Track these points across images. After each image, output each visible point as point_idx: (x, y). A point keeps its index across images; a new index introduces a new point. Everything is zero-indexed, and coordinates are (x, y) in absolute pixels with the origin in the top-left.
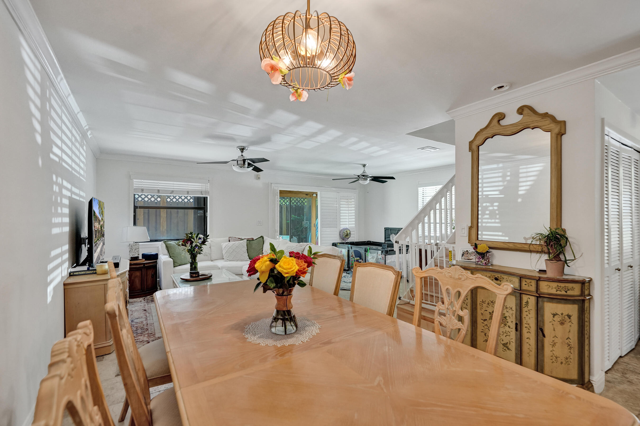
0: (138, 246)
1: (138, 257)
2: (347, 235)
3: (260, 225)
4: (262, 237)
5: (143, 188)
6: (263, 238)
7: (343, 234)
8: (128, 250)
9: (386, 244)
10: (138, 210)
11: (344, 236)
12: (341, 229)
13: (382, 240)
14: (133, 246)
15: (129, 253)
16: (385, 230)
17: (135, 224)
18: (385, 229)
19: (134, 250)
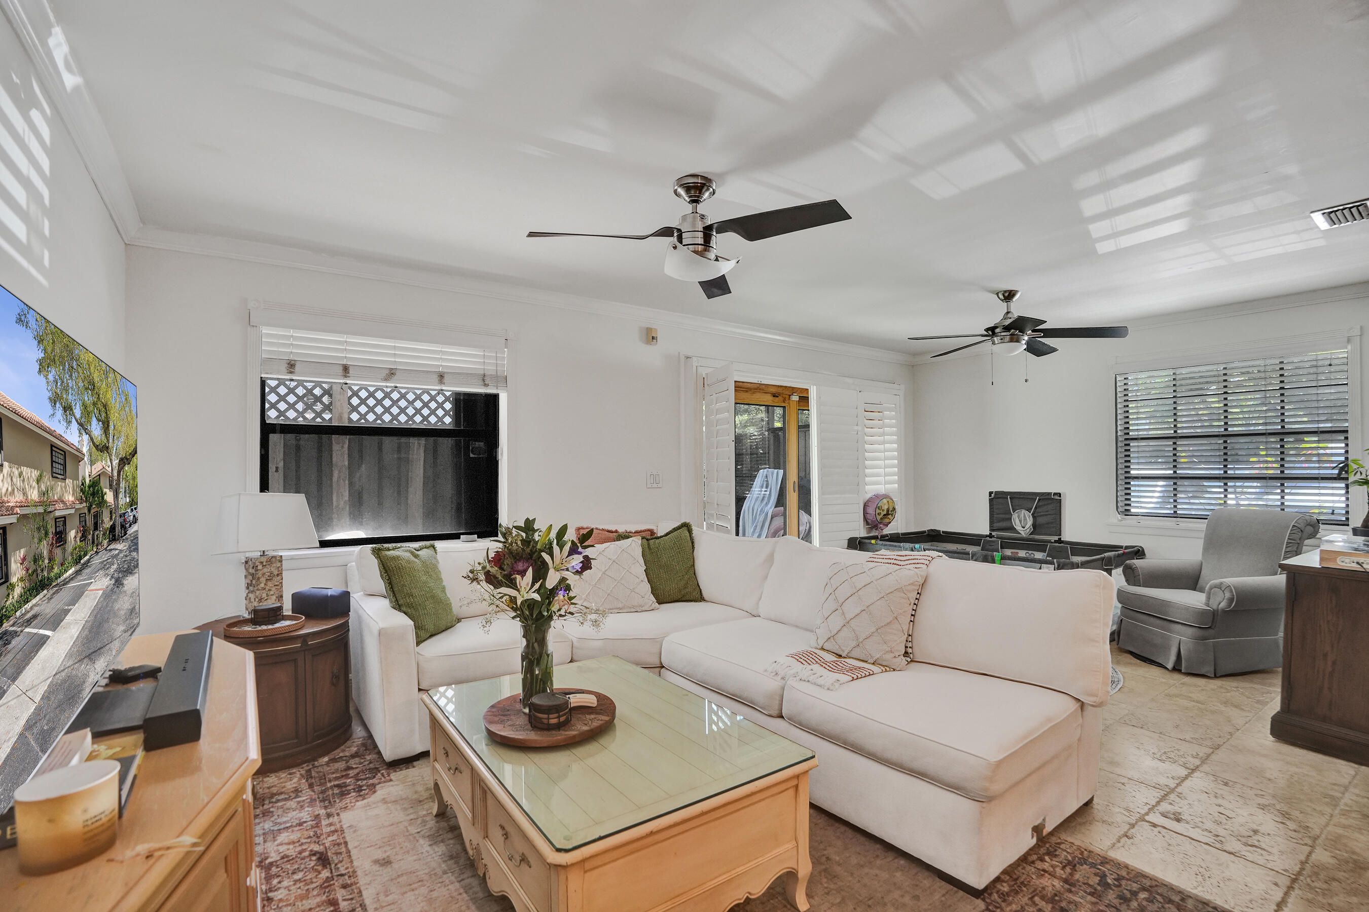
0: (279, 564)
1: (280, 608)
2: (888, 514)
3: (655, 485)
4: (686, 526)
5: (292, 357)
6: (690, 531)
7: (878, 511)
8: (243, 583)
9: (993, 539)
10: (274, 438)
11: (879, 518)
12: (868, 496)
13: (983, 528)
14: (260, 567)
15: (243, 592)
16: (991, 501)
17: (264, 486)
18: (990, 496)
19: (263, 580)
